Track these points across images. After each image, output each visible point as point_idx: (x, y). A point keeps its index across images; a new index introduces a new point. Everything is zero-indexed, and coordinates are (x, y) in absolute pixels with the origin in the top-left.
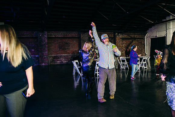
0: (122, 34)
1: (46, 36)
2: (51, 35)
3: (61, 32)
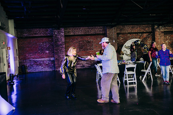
0: (165, 26)
1: (63, 34)
2: (69, 32)
3: (81, 28)
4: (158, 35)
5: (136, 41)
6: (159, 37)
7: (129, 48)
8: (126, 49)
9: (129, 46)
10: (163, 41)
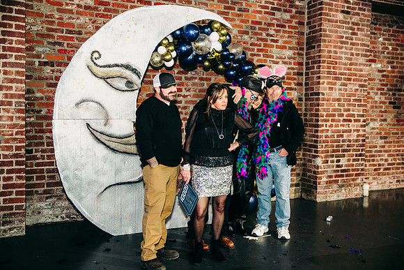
4: (340, 16)
5: (190, 27)
6: (344, 32)
7: (129, 83)
8: (100, 90)
9: (127, 67)
10: (362, 60)
